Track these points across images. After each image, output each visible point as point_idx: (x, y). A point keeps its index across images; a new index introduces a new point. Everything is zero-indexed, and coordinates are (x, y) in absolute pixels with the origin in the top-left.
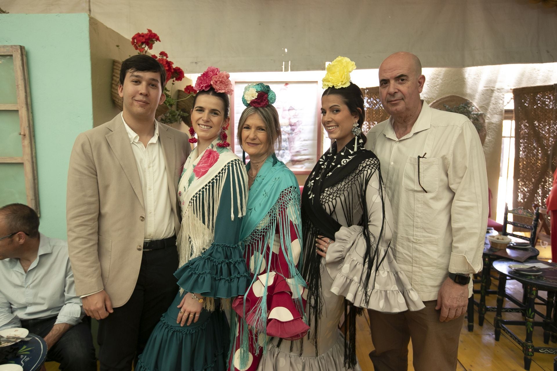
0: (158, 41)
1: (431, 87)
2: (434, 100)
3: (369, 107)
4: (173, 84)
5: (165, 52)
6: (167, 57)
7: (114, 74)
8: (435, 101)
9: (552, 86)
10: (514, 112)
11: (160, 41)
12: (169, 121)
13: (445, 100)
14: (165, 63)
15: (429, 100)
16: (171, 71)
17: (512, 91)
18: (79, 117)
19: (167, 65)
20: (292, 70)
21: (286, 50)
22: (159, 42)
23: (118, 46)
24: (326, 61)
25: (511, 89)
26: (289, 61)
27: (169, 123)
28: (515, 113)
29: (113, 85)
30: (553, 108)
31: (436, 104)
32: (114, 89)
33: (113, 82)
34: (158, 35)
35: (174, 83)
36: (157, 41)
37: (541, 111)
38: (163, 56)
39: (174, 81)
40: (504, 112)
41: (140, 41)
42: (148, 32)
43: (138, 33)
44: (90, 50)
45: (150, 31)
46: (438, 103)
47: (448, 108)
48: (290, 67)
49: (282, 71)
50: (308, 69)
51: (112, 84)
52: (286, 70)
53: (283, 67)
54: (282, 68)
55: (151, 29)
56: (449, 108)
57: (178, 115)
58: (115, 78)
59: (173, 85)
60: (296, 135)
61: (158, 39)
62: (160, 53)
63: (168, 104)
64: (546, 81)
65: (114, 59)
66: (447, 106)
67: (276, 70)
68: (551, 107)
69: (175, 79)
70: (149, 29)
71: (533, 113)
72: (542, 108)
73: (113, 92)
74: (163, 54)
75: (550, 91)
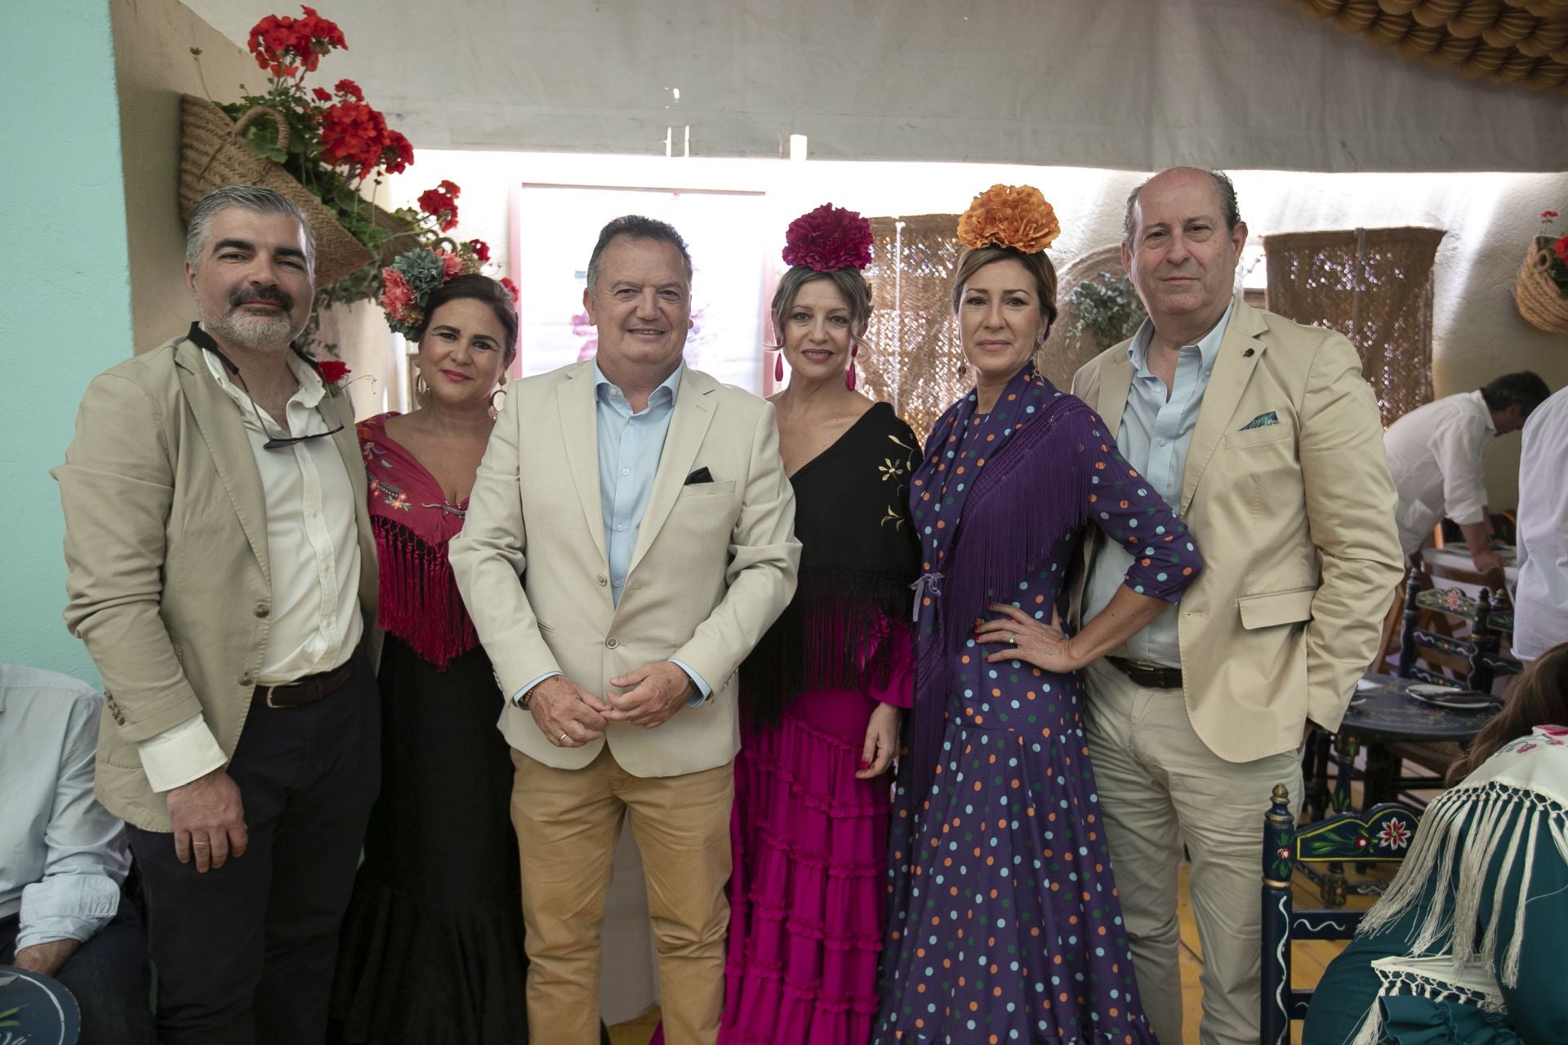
0: (339, 47)
1: (1069, 220)
2: (1074, 258)
3: (906, 269)
4: (378, 183)
5: (353, 82)
6: (360, 98)
7: (186, 140)
8: (1077, 260)
9: (1352, 232)
10: (1266, 297)
11: (345, 47)
12: (343, 297)
13: (1103, 257)
14: (365, 117)
15: (1064, 256)
16: (382, 144)
17: (1261, 241)
18: (79, 273)
19: (371, 125)
20: (694, 152)
21: (676, 93)
22: (344, 50)
23: (196, 52)
24: (793, 133)
25: (1260, 236)
26: (684, 127)
27: (344, 300)
28: (1270, 298)
29: (188, 178)
30: (1353, 288)
31: (1080, 267)
32: (189, 187)
33: (188, 166)
34: (341, 27)
35: (380, 179)
36: (335, 47)
37: (1326, 296)
38: (346, 95)
39: (379, 174)
40: (1242, 294)
41: (281, 44)
42: (305, 16)
43: (273, 16)
44: (113, 59)
45: (309, 12)
46: (1085, 264)
47: (1109, 279)
48: (687, 144)
49: (663, 153)
50: (742, 153)
51: (180, 172)
52: (678, 152)
53: (668, 142)
54: (665, 145)
55: (312, 7)
56: (1113, 280)
57: (371, 277)
58: (191, 154)
59: (378, 186)
60: (703, 344)
61: (338, 40)
62: (337, 83)
63: (371, 245)
64: (1336, 220)
65: (182, 92)
66: (1108, 275)
67: (648, 150)
68: (1349, 287)
69: (383, 167)
70: (306, 6)
71: (1309, 300)
72: (1329, 288)
73: (185, 197)
74: (346, 86)
75: (1347, 245)
